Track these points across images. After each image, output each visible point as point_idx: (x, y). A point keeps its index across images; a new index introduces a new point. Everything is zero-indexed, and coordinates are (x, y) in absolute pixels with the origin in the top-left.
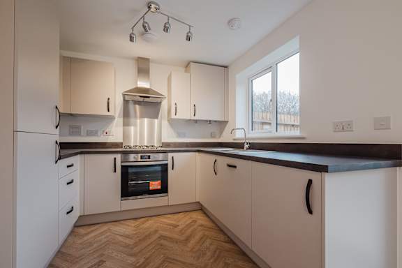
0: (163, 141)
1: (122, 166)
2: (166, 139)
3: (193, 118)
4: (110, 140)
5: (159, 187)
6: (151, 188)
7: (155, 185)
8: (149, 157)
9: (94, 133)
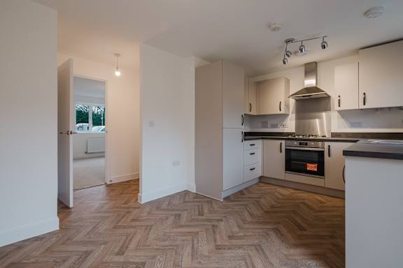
0: (333, 131)
1: (286, 149)
2: (335, 129)
3: (362, 107)
4: (286, 130)
5: (316, 170)
6: (308, 169)
7: (312, 167)
8: (306, 144)
9: (275, 126)
